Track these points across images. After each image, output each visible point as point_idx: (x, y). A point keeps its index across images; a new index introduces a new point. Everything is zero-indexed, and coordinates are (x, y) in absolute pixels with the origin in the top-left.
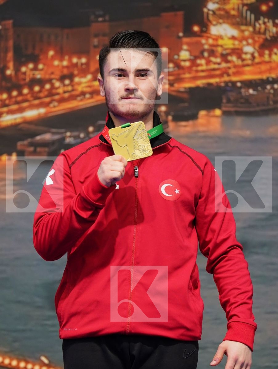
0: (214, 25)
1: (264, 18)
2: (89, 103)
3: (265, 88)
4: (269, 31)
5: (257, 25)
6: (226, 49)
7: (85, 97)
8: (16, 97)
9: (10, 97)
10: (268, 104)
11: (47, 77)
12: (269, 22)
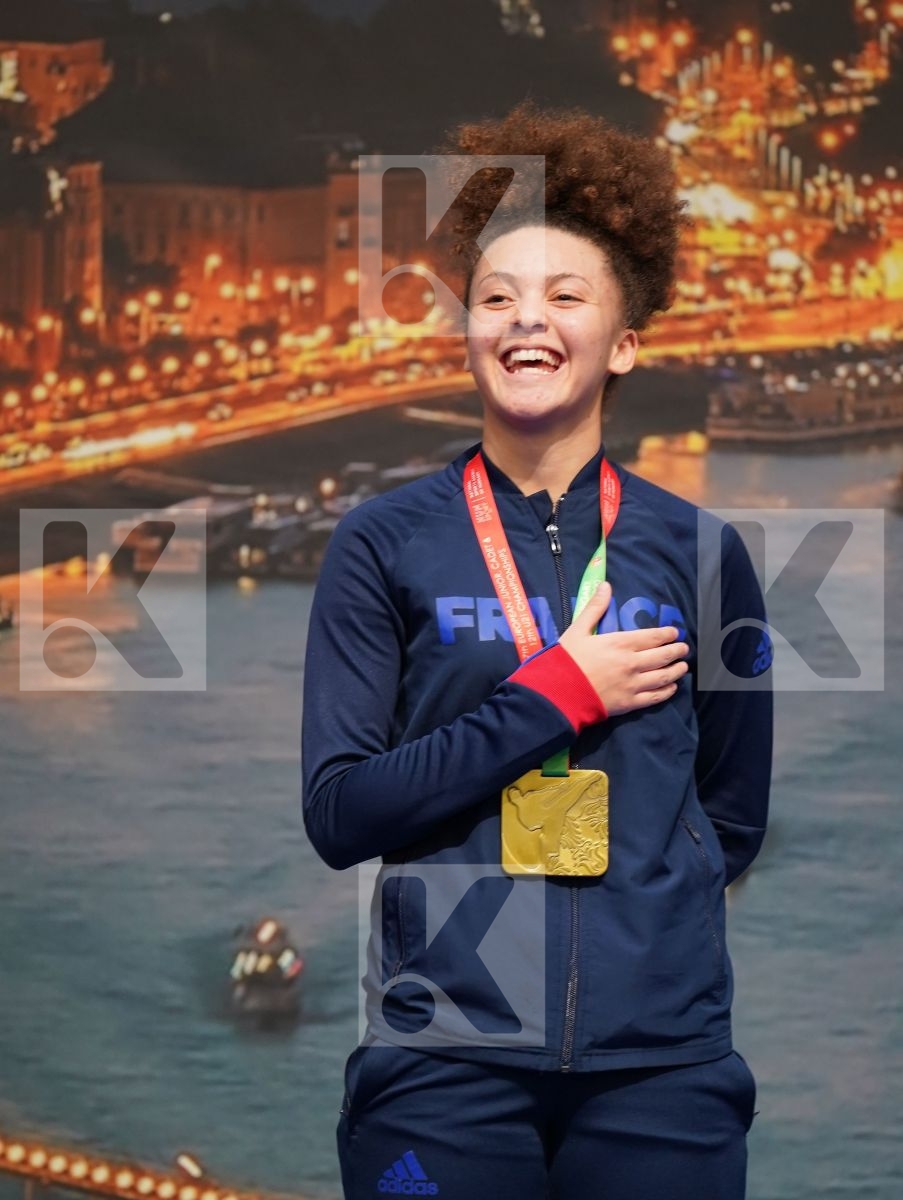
0: (688, 187)
1: (830, 169)
2: (324, 410)
3: (833, 374)
4: (844, 207)
5: (810, 191)
6: (719, 258)
7: (310, 393)
8: (109, 389)
9: (92, 388)
10: (841, 422)
11: (201, 330)
12: (842, 180)
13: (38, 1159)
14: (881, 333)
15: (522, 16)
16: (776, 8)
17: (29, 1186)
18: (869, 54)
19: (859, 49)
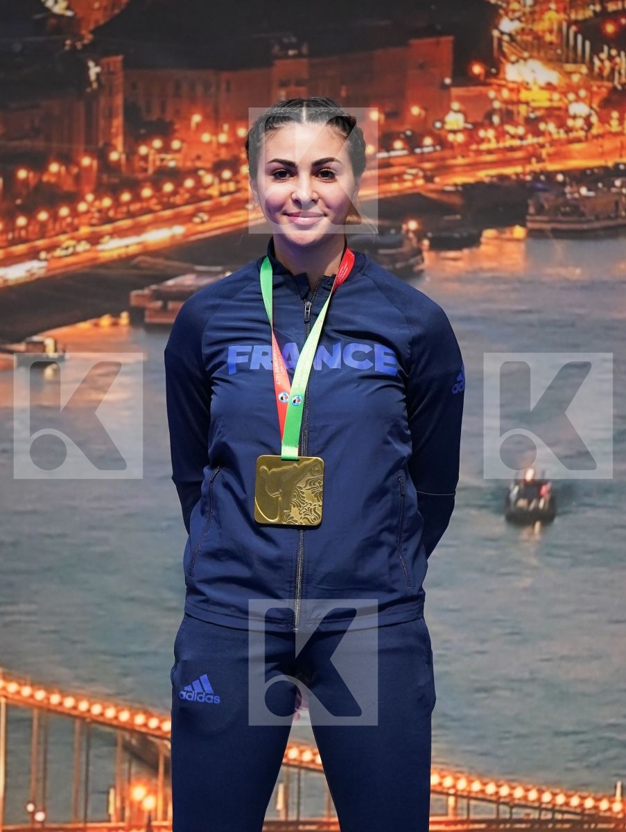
0: (513, 63)
1: (610, 48)
3: (612, 185)
4: (620, 73)
5: (597, 63)
6: (534, 109)
8: (128, 204)
9: (117, 203)
10: (617, 217)
11: (189, 164)
12: (619, 55)
13: (83, 706)
17: (78, 723)
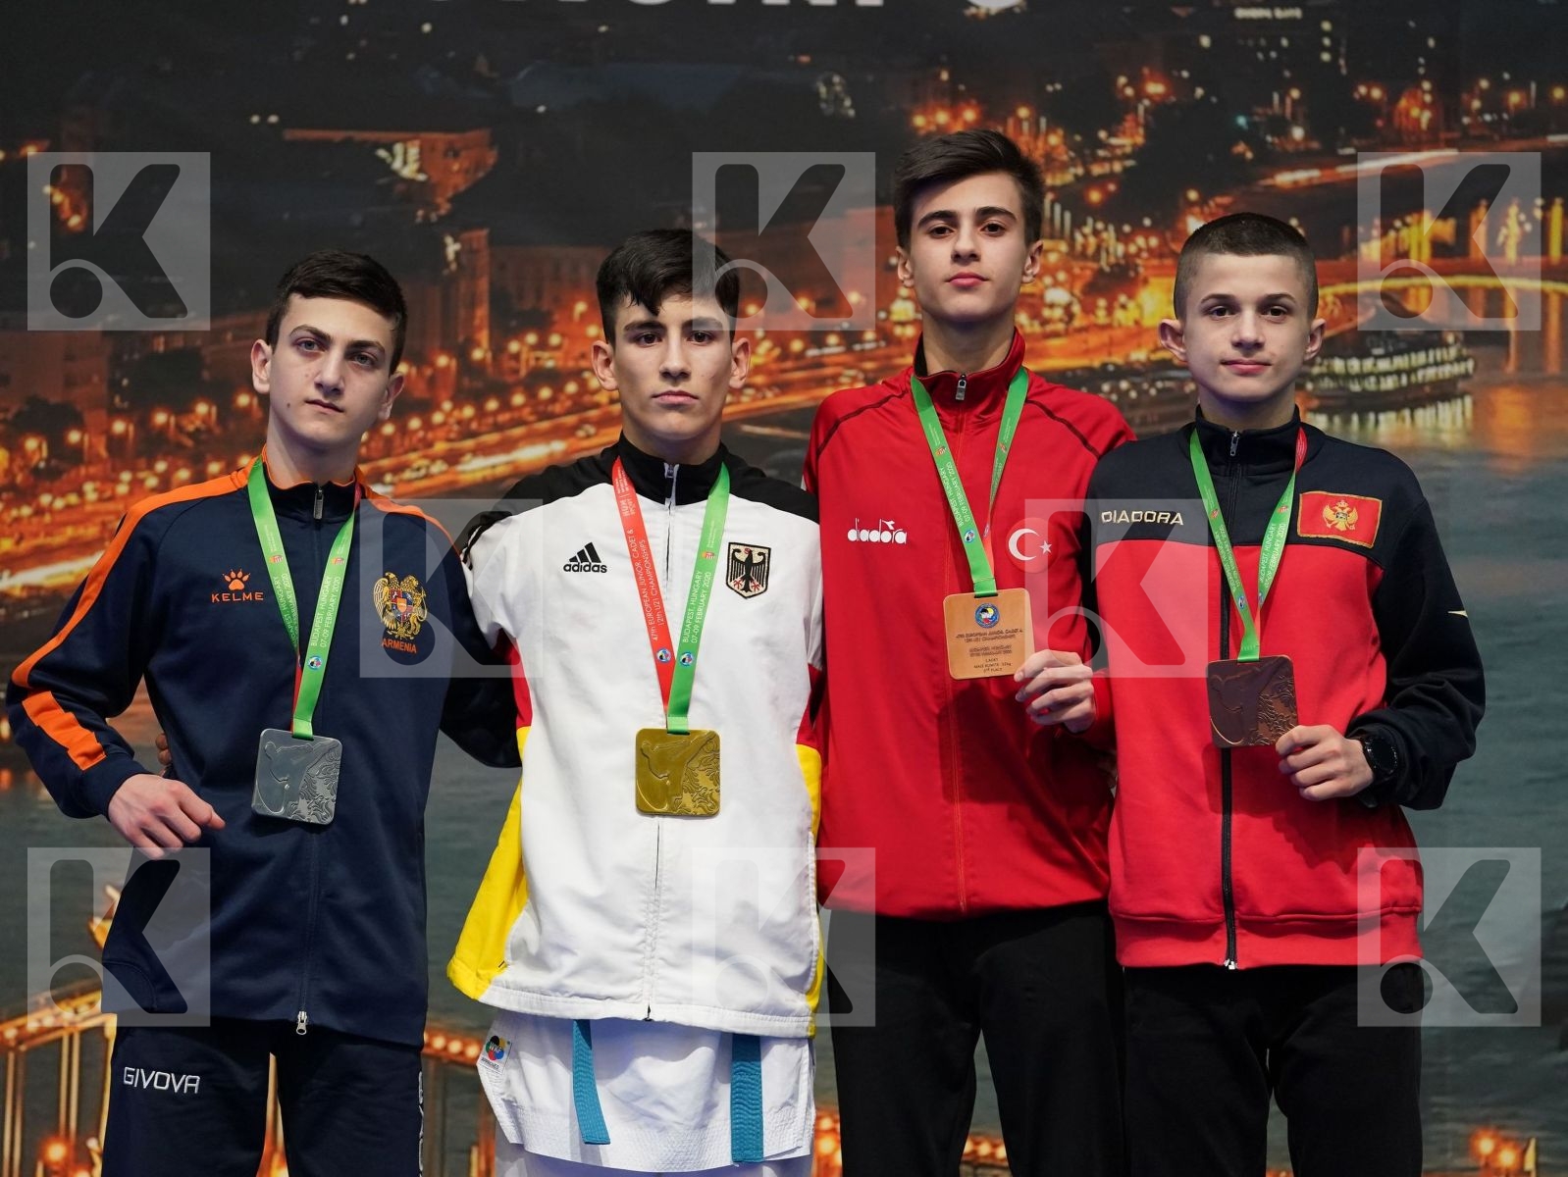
1: (1095, 220)
4: (1108, 252)
5: (1079, 238)
8: (495, 413)
9: (481, 413)
11: (571, 364)
12: (1106, 229)
14: (1139, 355)
15: (837, 100)
16: (1050, 88)
18: (1128, 124)
19: (1121, 120)
